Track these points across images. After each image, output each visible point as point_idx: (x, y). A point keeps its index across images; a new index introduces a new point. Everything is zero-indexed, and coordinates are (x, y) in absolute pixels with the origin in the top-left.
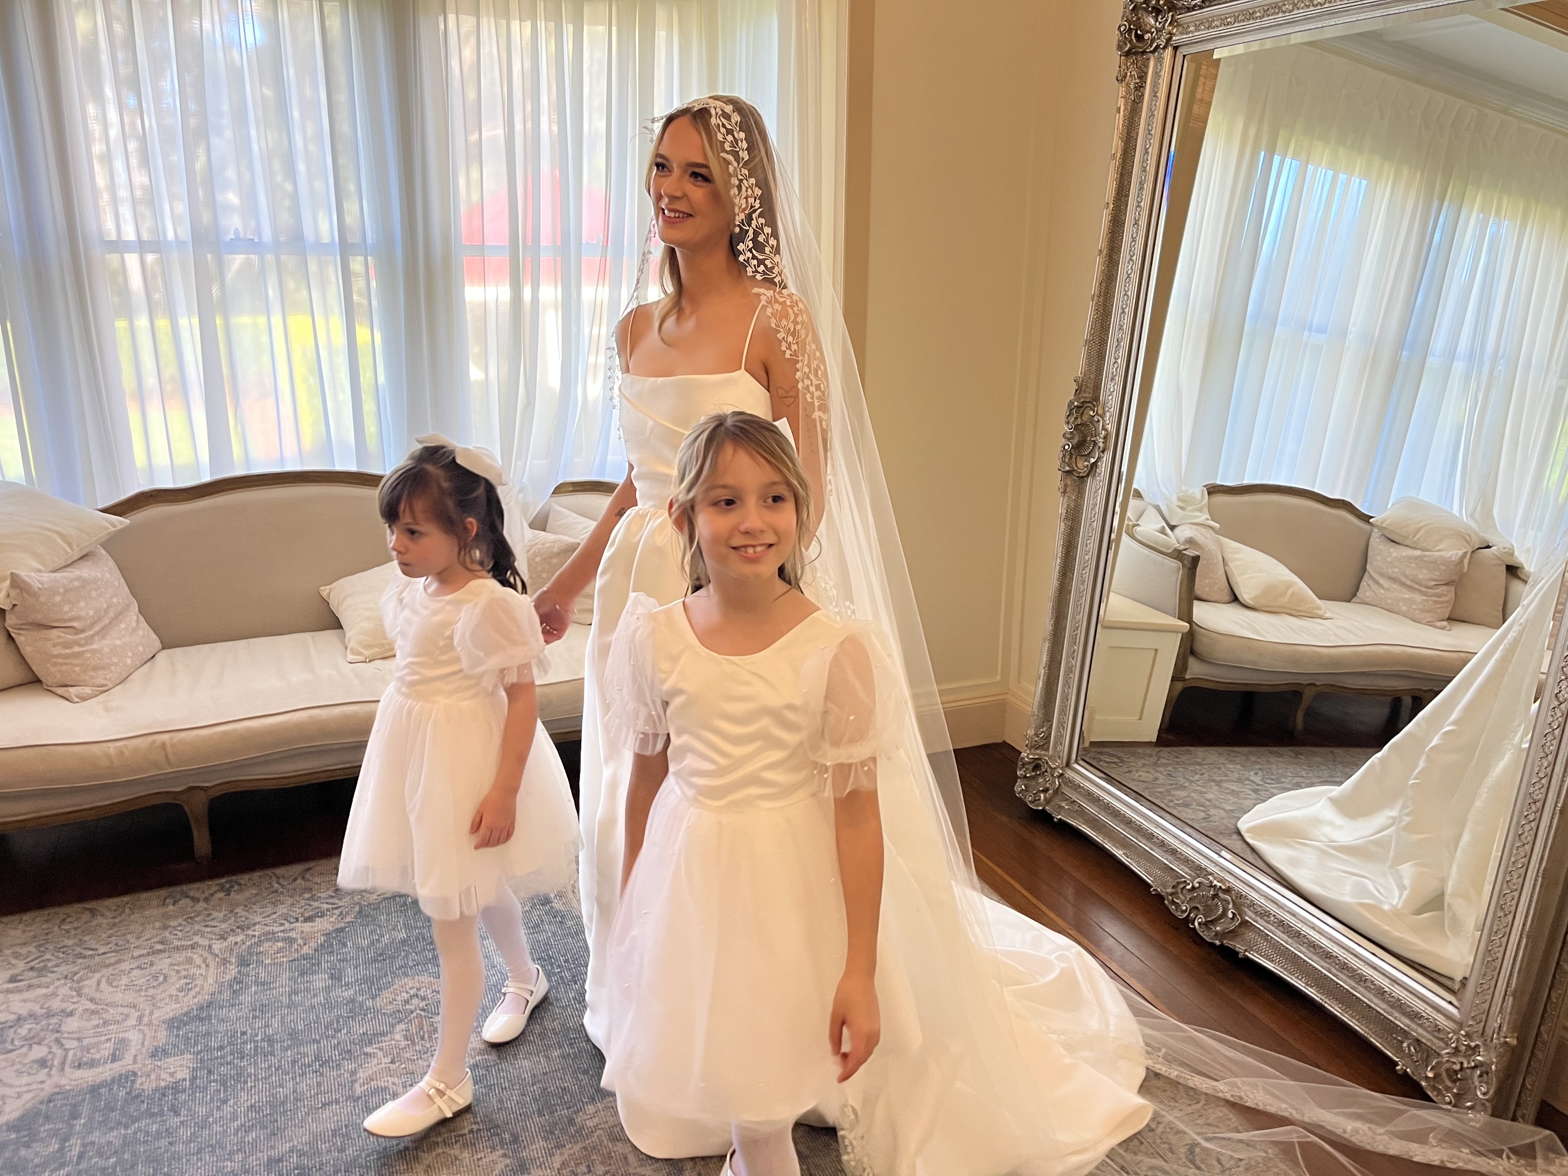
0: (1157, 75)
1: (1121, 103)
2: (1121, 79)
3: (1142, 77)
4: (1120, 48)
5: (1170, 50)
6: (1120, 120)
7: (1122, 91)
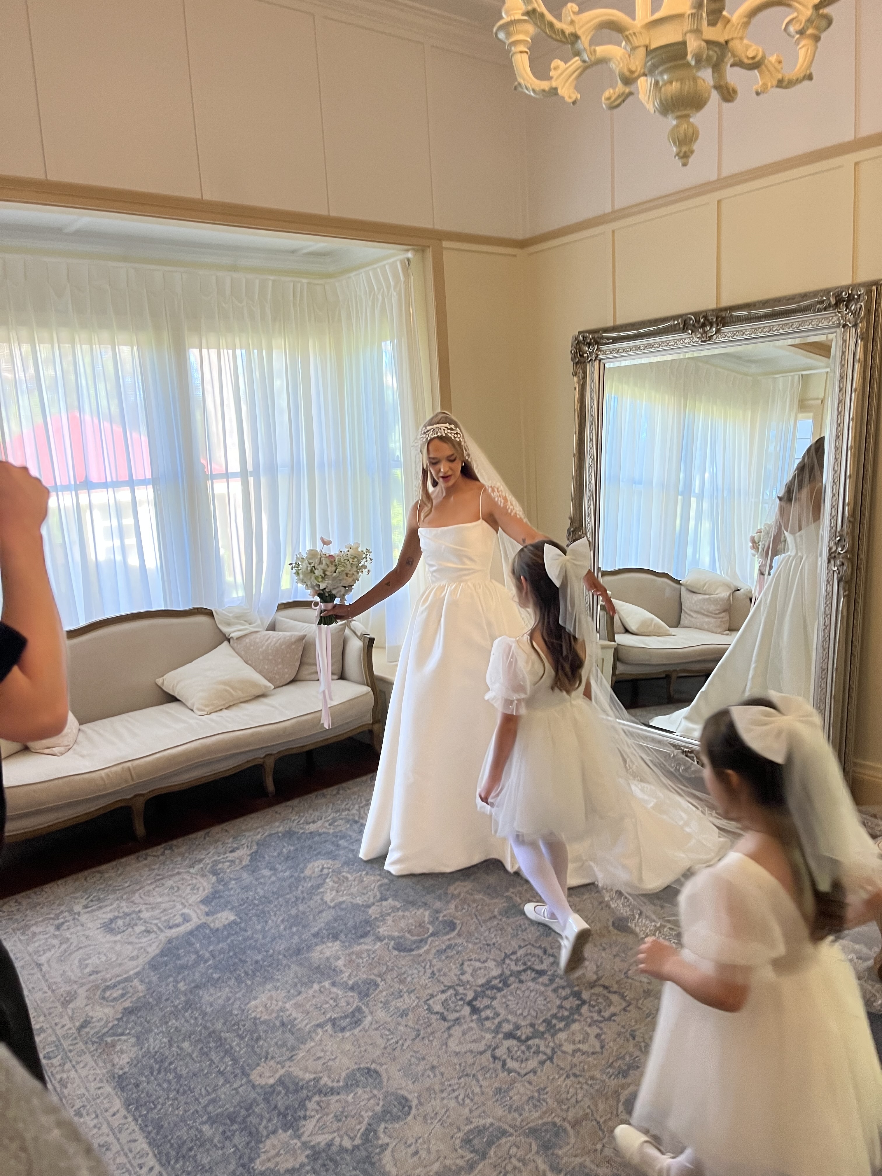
0: (592, 373)
1: (576, 385)
2: (575, 374)
3: (585, 373)
4: (572, 360)
5: (597, 361)
6: (577, 393)
7: (576, 379)
